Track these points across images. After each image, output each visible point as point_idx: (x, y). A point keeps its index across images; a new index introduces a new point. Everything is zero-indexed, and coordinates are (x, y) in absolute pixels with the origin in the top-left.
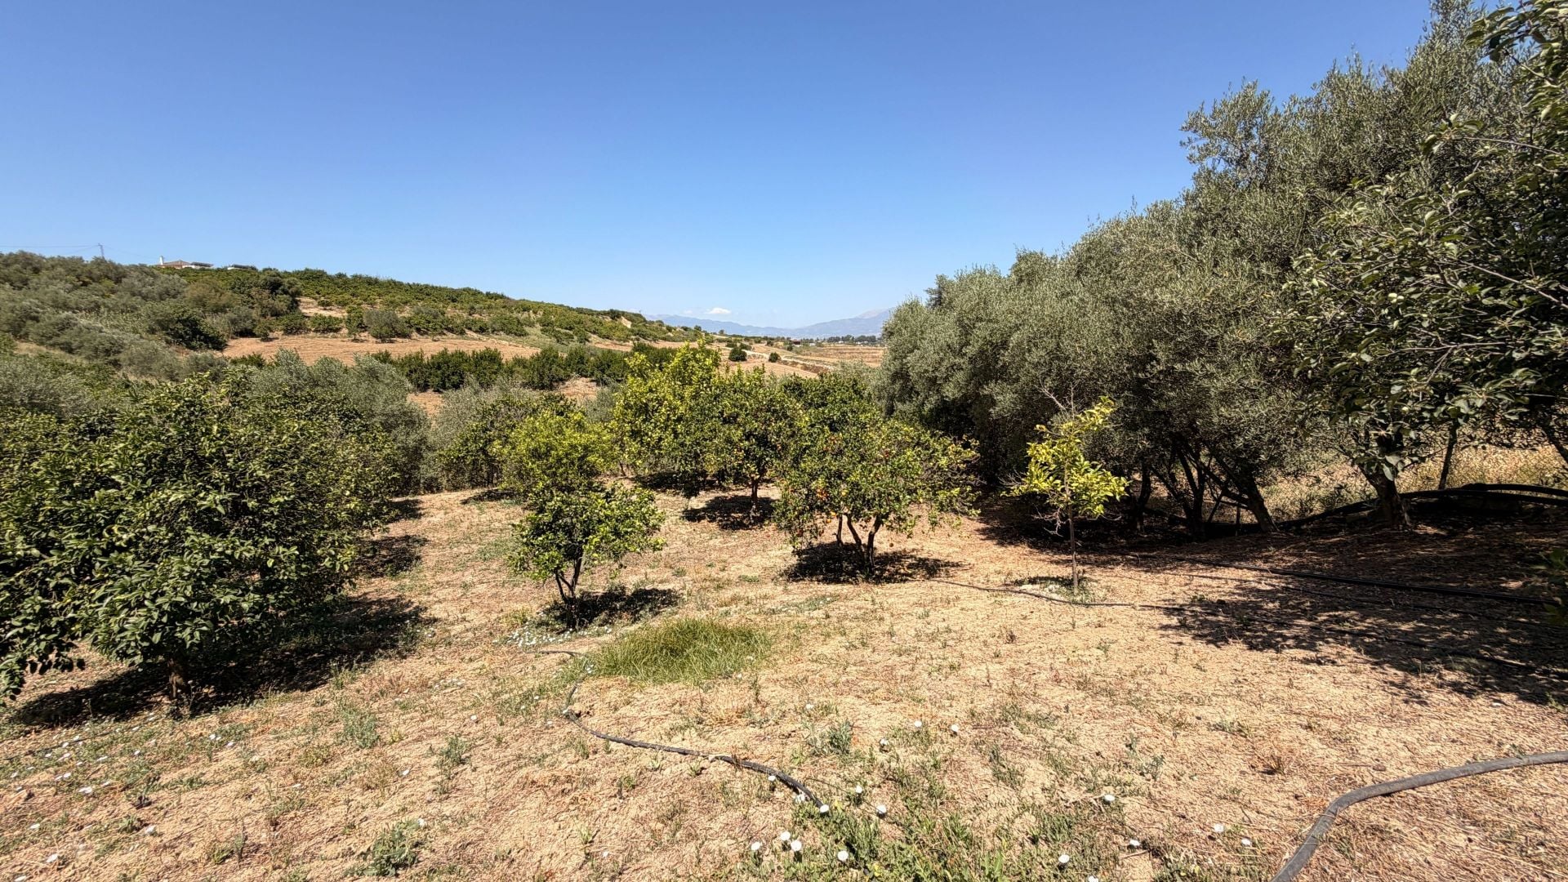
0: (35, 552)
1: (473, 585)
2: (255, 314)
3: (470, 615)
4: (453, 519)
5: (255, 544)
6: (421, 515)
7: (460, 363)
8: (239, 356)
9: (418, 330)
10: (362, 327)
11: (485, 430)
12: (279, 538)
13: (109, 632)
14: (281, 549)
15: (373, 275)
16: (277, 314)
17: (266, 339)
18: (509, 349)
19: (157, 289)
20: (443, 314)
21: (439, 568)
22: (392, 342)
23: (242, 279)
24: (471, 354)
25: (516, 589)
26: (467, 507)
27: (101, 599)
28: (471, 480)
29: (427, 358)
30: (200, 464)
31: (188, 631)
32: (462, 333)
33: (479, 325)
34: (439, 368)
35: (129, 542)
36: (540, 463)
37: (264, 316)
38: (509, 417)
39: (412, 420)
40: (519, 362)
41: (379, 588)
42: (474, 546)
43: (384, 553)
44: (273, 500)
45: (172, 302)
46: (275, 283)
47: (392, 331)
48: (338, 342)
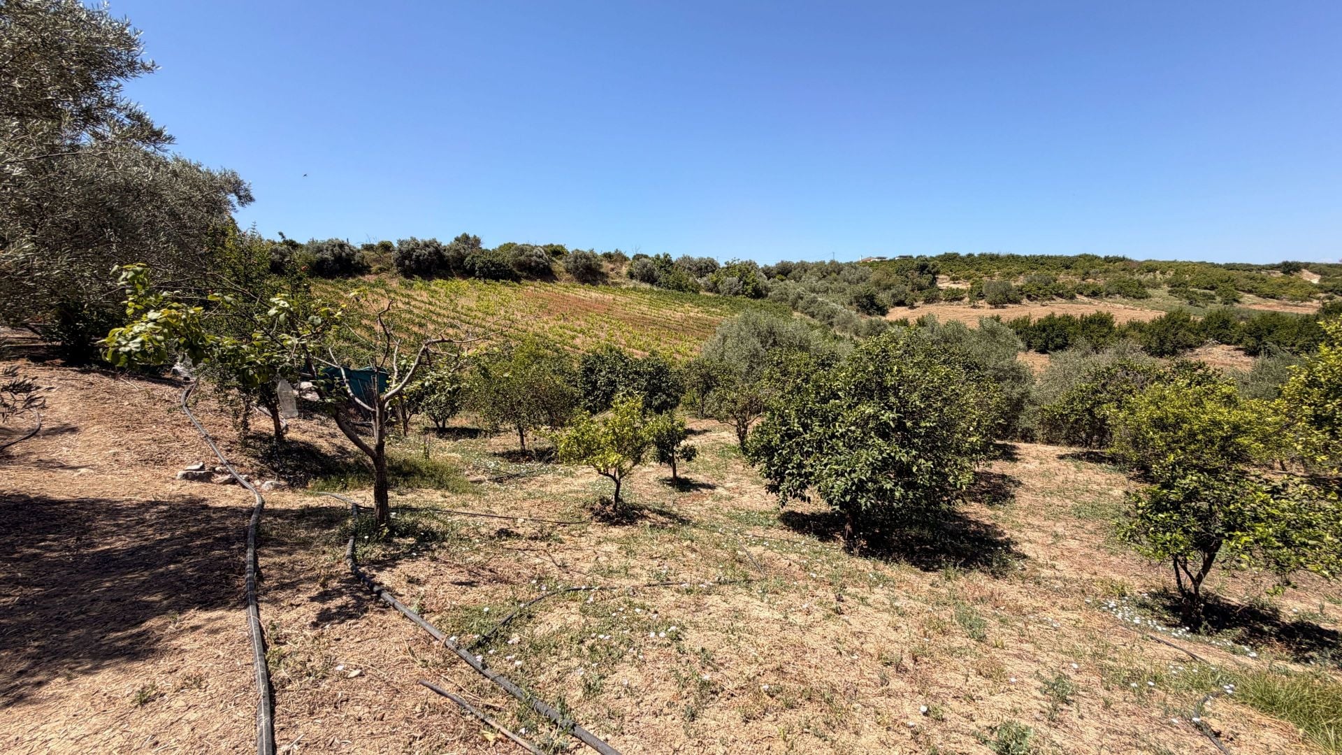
0: (801, 429)
1: (1064, 537)
2: (908, 289)
3: (1060, 565)
4: (1048, 470)
5: (907, 453)
6: (1017, 459)
7: (1066, 327)
8: (894, 319)
9: (1029, 297)
10: (981, 296)
11: (1095, 392)
12: (922, 451)
13: (827, 486)
14: (923, 461)
15: (995, 252)
16: (921, 289)
17: (912, 307)
18: (1123, 312)
19: (857, 276)
20: (1055, 280)
21: (1032, 511)
22: (1003, 307)
23: (904, 266)
24: (1079, 317)
25: (1113, 558)
26: (1063, 462)
27: (826, 465)
28: (1067, 438)
29: (1034, 321)
30: (884, 390)
31: (864, 499)
32: (1072, 297)
33: (1092, 289)
34: (1044, 330)
35: (841, 434)
36: (1164, 434)
37: (913, 290)
38: (1126, 382)
39: (1018, 376)
40: (1136, 326)
41: (978, 512)
42: (1067, 501)
43: (983, 483)
44: (923, 424)
45: (863, 284)
46: (924, 266)
47: (1006, 298)
48: (960, 309)
